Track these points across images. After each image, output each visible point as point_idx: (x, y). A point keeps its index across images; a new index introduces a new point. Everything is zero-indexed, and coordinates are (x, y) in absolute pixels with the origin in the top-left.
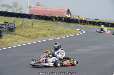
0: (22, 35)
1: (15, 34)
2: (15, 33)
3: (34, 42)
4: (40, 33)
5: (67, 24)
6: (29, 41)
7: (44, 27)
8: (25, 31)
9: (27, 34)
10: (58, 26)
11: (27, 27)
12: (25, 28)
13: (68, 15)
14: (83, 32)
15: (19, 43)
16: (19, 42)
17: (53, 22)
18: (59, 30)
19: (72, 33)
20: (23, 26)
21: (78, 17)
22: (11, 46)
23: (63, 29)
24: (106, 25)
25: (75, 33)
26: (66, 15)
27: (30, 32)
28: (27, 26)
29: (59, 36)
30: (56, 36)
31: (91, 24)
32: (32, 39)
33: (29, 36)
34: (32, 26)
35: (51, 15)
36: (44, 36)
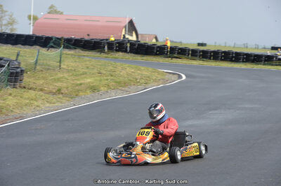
0: (41, 90)
1: (25, 88)
2: (23, 84)
3: (74, 105)
4: (82, 82)
5: (139, 58)
6: (61, 103)
7: (88, 68)
8: (43, 78)
9: (51, 87)
10: (118, 64)
11: (48, 69)
12: (42, 71)
13: (132, 36)
14: (180, 77)
15: (38, 108)
16: (37, 106)
17: (103, 55)
18: (123, 73)
19: (155, 81)
20: (38, 67)
21: (154, 40)
22: (22, 118)
23: (133, 70)
24: (233, 57)
25: (163, 79)
26: (127, 36)
27: (59, 80)
28: (47, 67)
29: (126, 89)
30: (120, 88)
31: (196, 56)
32: (67, 99)
33: (59, 91)
34: (60, 66)
35: (88, 35)
36: (94, 89)
